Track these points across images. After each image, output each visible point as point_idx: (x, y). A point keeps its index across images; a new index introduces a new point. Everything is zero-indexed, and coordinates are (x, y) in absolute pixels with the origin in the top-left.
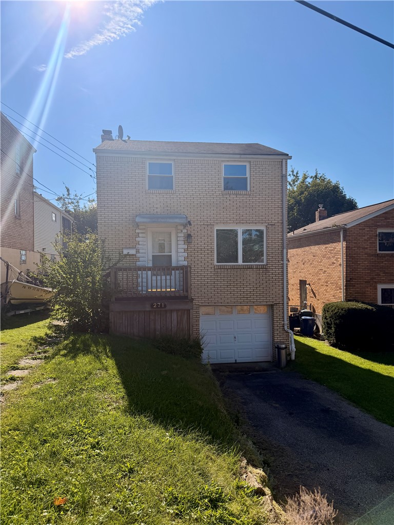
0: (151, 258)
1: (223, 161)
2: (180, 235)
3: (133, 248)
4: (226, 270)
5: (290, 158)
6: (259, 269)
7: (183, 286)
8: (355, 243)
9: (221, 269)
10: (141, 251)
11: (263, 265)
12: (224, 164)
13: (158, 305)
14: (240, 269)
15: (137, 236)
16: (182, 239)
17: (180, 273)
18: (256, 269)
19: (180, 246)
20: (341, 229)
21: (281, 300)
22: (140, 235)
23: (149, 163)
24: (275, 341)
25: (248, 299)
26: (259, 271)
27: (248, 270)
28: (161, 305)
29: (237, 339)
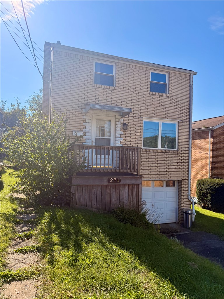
0: (94, 140)
1: (151, 69)
2: (118, 123)
3: (81, 131)
4: (150, 153)
5: (196, 73)
6: (173, 153)
7: (119, 164)
8: (218, 139)
9: (147, 152)
10: (87, 134)
11: (175, 150)
12: (151, 71)
13: (114, 180)
14: (160, 152)
15: (84, 121)
16: (119, 126)
17: (116, 154)
18: (171, 153)
19: (117, 132)
20: (209, 130)
21: (187, 177)
22: (87, 121)
23: (96, 63)
24: (182, 207)
25: (165, 175)
26: (173, 155)
27: (166, 153)
28: (117, 180)
29: (154, 207)
